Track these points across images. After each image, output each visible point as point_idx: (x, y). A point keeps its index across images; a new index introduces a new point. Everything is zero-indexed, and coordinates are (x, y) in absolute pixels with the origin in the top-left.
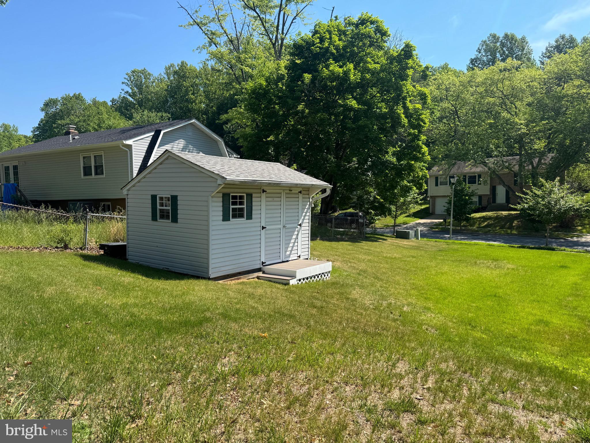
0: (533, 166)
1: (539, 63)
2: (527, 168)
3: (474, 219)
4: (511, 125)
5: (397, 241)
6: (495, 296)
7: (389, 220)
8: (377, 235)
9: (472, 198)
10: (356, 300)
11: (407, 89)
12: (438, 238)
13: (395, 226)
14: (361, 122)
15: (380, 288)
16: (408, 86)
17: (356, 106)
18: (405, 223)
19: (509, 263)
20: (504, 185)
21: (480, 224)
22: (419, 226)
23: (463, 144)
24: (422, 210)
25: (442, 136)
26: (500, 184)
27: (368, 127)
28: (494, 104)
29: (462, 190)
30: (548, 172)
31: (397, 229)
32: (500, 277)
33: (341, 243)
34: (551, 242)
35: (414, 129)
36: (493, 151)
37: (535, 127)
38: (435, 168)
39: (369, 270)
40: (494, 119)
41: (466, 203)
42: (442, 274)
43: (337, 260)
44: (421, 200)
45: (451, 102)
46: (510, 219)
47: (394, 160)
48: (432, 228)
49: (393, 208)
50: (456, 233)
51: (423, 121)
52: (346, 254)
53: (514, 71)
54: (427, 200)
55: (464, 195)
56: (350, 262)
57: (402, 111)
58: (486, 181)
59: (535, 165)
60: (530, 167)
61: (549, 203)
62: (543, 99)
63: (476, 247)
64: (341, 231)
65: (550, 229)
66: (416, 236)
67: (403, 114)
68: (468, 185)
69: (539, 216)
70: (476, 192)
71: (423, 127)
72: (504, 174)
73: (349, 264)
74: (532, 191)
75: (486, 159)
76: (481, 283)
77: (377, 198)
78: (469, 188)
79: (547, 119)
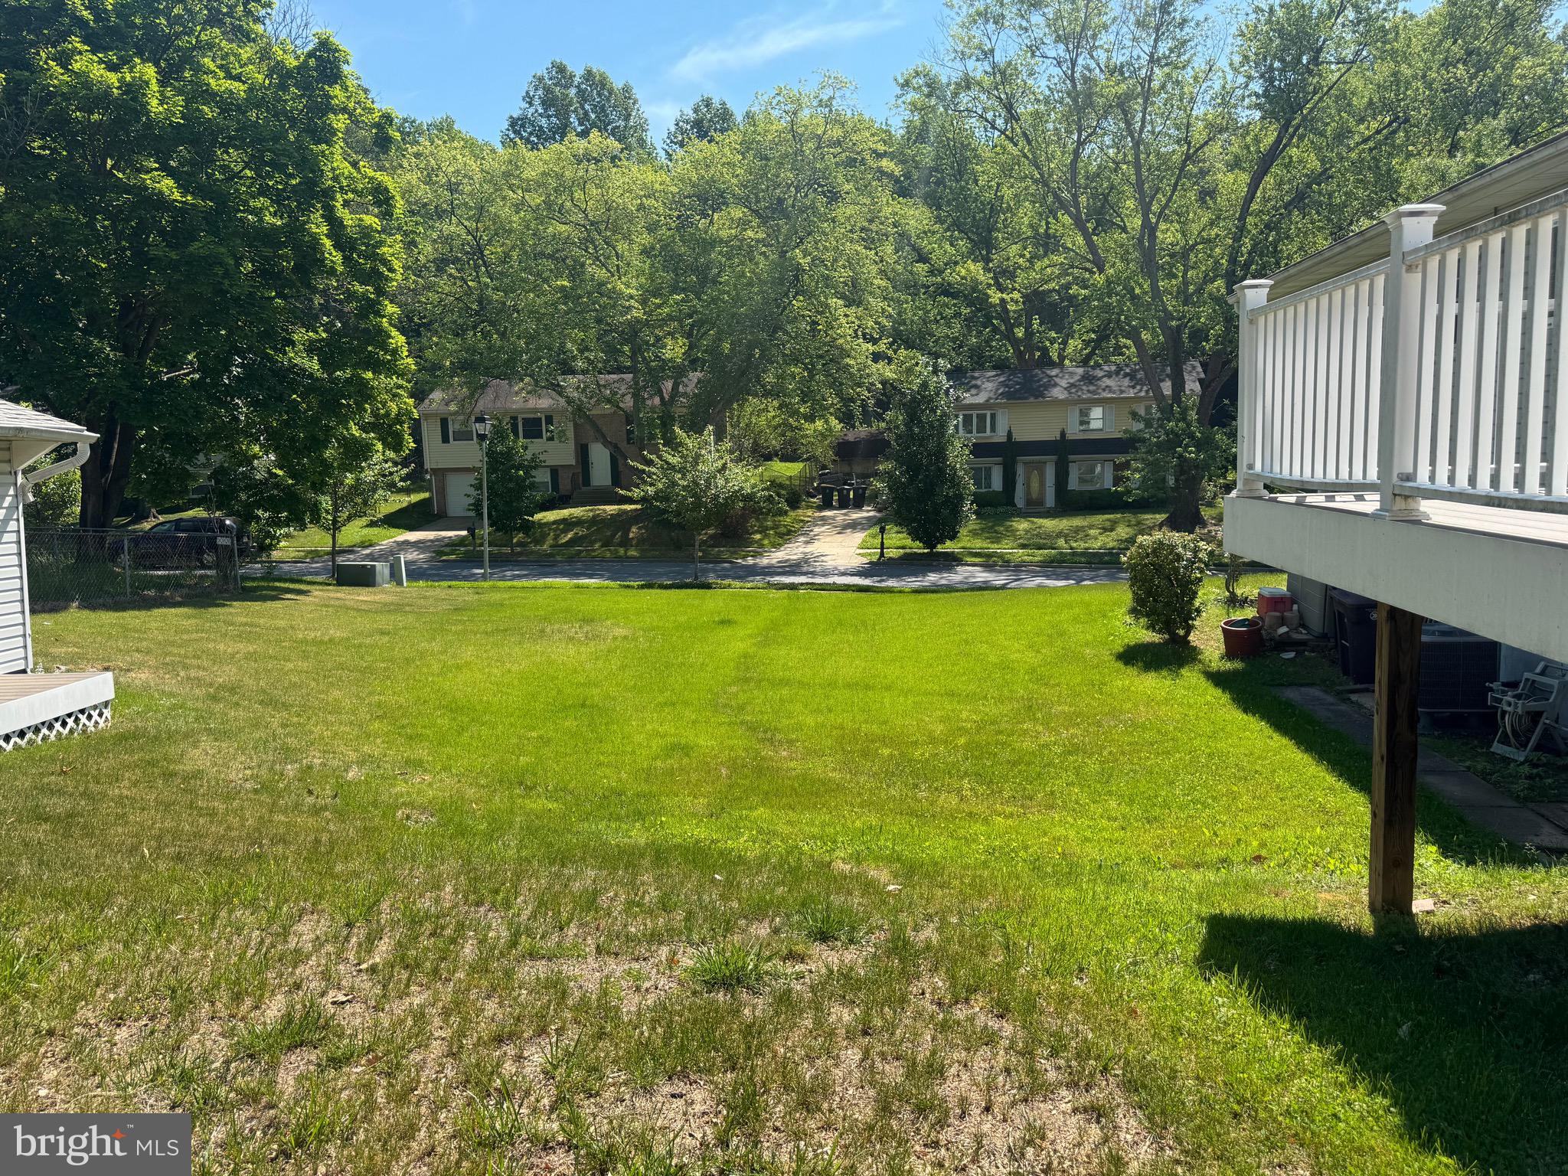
0: (662, 398)
1: (662, 154)
2: (649, 402)
3: (541, 525)
4: (610, 298)
5: (339, 595)
6: (583, 706)
7: (315, 538)
8: (280, 580)
9: (533, 473)
10: (197, 775)
11: (333, 169)
12: (455, 578)
13: (335, 553)
14: (197, 244)
15: (280, 731)
16: (337, 161)
17: (177, 196)
18: (364, 545)
19: (618, 625)
20: (606, 443)
21: (556, 538)
22: (406, 551)
23: (503, 335)
24: (412, 507)
25: (447, 310)
26: (596, 440)
27: (220, 264)
28: (567, 241)
29: (509, 454)
30: (692, 414)
31: (340, 560)
32: (597, 659)
33: (156, 612)
34: (705, 571)
35: (362, 283)
36: (574, 358)
37: (659, 306)
38: (437, 395)
39: (249, 682)
40: (572, 277)
41: (521, 486)
42: (458, 667)
43: (141, 665)
44: (402, 480)
45: (466, 223)
46: (622, 522)
47: (314, 365)
48: (440, 553)
49: (326, 502)
50: (500, 562)
51: (385, 262)
52: (173, 644)
53: (606, 163)
54: (424, 480)
55: (513, 467)
56: (186, 667)
57: (325, 229)
58: (563, 431)
59: (667, 397)
60: (657, 400)
61: (696, 484)
62: (673, 241)
63: (548, 592)
64: (159, 577)
65: (703, 542)
66: (395, 576)
67: (327, 236)
68: (521, 441)
69: (678, 514)
70: (542, 457)
71: (387, 279)
72: (604, 416)
73: (182, 674)
74: (660, 457)
75: (560, 378)
76: (554, 678)
77: (276, 476)
78: (525, 448)
79: (684, 290)
